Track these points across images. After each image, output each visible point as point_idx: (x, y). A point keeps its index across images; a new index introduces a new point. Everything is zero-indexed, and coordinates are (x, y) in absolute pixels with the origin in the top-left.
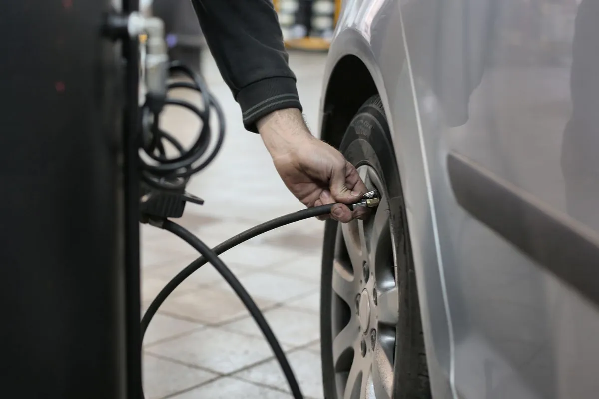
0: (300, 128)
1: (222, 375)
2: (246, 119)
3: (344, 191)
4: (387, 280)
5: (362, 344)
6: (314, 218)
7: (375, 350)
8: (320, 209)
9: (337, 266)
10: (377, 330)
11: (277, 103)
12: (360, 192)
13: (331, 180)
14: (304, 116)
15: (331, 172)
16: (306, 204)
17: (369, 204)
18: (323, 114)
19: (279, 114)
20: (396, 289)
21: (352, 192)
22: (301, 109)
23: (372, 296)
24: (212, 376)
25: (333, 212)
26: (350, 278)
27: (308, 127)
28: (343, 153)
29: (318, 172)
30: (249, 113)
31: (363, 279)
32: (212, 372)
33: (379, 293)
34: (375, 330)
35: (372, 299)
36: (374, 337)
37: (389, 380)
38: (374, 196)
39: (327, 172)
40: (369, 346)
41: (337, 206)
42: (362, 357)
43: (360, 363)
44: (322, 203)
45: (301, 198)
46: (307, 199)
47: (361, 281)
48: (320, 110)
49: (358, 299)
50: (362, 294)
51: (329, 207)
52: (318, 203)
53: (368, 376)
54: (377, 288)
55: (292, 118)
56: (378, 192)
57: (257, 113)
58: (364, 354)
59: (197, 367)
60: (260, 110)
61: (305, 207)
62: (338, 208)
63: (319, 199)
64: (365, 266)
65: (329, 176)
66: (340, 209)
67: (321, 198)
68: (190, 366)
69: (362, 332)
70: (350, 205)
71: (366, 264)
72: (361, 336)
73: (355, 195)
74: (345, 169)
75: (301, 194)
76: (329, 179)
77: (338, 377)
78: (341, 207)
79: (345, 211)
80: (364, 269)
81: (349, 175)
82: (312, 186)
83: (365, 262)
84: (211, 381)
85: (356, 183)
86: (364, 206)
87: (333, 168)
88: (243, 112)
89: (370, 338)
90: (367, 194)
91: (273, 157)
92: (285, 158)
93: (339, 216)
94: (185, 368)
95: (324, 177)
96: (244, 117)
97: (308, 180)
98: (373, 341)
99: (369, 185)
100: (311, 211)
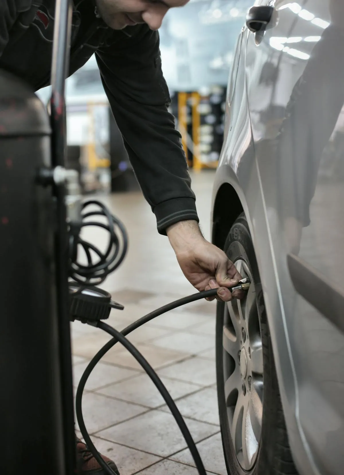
0: (197, 233)
1: (152, 409)
2: (160, 226)
3: (226, 278)
4: (257, 341)
5: (243, 387)
6: (204, 299)
7: (251, 391)
8: (209, 292)
9: (226, 331)
10: (252, 377)
11: (180, 216)
12: (237, 279)
13: (217, 270)
14: (200, 226)
15: (218, 265)
16: (198, 289)
17: (244, 287)
18: (212, 223)
19: (182, 223)
20: (261, 348)
21: (231, 280)
22: (198, 221)
23: (248, 353)
24: (144, 410)
25: (219, 293)
26: (234, 339)
27: (202, 233)
28: (226, 253)
29: (208, 265)
30: (162, 223)
31: (242, 340)
32: (145, 407)
33: (252, 351)
34: (251, 377)
35: (248, 355)
36: (250, 382)
37: (260, 414)
38: (247, 282)
39: (215, 265)
40: (247, 388)
41: (221, 288)
42: (244, 396)
43: (242, 401)
44: (211, 288)
45: (194, 284)
46: (199, 285)
47: (241, 342)
48: (211, 220)
49: (239, 354)
50: (242, 351)
51: (215, 291)
52: (207, 288)
53: (247, 410)
54: (250, 347)
55: (191, 226)
56: (249, 279)
57: (167, 223)
58: (245, 394)
59: (133, 403)
60: (169, 221)
61: (197, 291)
62: (221, 290)
63: (209, 285)
64: (243, 331)
65: (216, 267)
66: (224, 290)
67: (210, 284)
68: (129, 403)
69: (243, 378)
70: (230, 288)
71: (244, 329)
72: (242, 381)
73: (234, 281)
74: (227, 263)
75: (195, 281)
76: (216, 270)
77: (229, 410)
78: (224, 289)
79: (227, 292)
80: (243, 333)
81: (230, 269)
82: (204, 275)
83: (243, 328)
84: (144, 413)
85: (234, 275)
86: (240, 288)
87: (219, 262)
88: (158, 221)
89: (248, 382)
90: (242, 281)
91: (176, 253)
92: (185, 253)
93: (223, 296)
94: (125, 404)
95: (212, 268)
96: (158, 224)
97: (201, 270)
98: (250, 384)
99: (243, 274)
100: (202, 294)
